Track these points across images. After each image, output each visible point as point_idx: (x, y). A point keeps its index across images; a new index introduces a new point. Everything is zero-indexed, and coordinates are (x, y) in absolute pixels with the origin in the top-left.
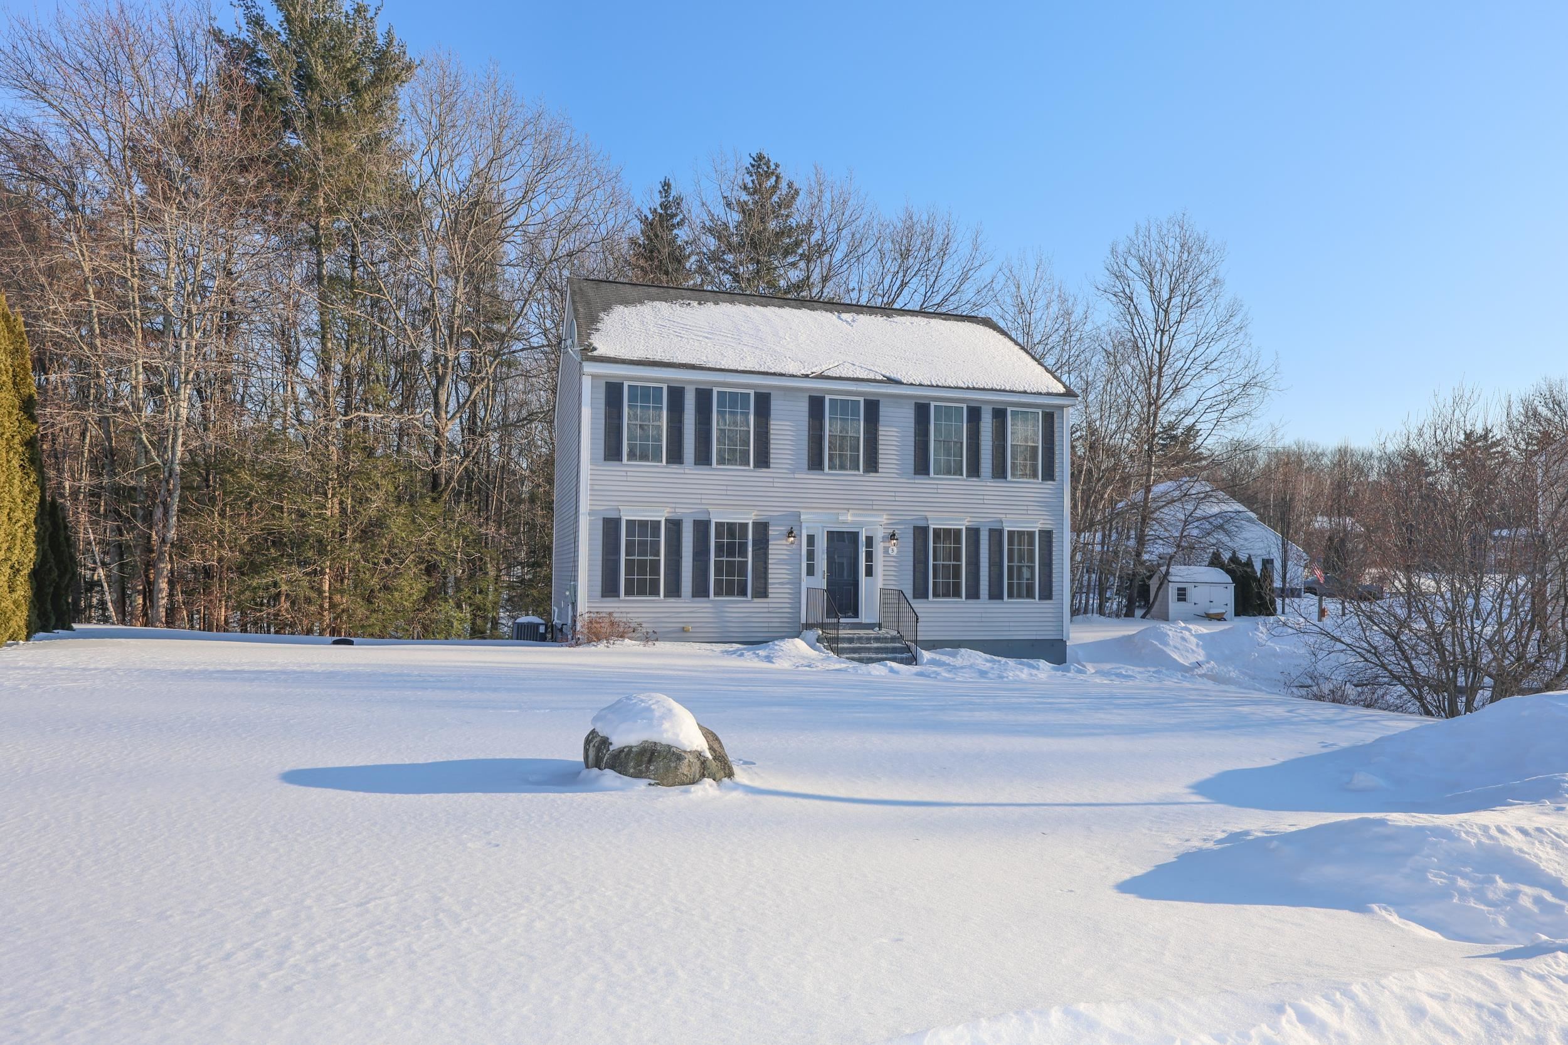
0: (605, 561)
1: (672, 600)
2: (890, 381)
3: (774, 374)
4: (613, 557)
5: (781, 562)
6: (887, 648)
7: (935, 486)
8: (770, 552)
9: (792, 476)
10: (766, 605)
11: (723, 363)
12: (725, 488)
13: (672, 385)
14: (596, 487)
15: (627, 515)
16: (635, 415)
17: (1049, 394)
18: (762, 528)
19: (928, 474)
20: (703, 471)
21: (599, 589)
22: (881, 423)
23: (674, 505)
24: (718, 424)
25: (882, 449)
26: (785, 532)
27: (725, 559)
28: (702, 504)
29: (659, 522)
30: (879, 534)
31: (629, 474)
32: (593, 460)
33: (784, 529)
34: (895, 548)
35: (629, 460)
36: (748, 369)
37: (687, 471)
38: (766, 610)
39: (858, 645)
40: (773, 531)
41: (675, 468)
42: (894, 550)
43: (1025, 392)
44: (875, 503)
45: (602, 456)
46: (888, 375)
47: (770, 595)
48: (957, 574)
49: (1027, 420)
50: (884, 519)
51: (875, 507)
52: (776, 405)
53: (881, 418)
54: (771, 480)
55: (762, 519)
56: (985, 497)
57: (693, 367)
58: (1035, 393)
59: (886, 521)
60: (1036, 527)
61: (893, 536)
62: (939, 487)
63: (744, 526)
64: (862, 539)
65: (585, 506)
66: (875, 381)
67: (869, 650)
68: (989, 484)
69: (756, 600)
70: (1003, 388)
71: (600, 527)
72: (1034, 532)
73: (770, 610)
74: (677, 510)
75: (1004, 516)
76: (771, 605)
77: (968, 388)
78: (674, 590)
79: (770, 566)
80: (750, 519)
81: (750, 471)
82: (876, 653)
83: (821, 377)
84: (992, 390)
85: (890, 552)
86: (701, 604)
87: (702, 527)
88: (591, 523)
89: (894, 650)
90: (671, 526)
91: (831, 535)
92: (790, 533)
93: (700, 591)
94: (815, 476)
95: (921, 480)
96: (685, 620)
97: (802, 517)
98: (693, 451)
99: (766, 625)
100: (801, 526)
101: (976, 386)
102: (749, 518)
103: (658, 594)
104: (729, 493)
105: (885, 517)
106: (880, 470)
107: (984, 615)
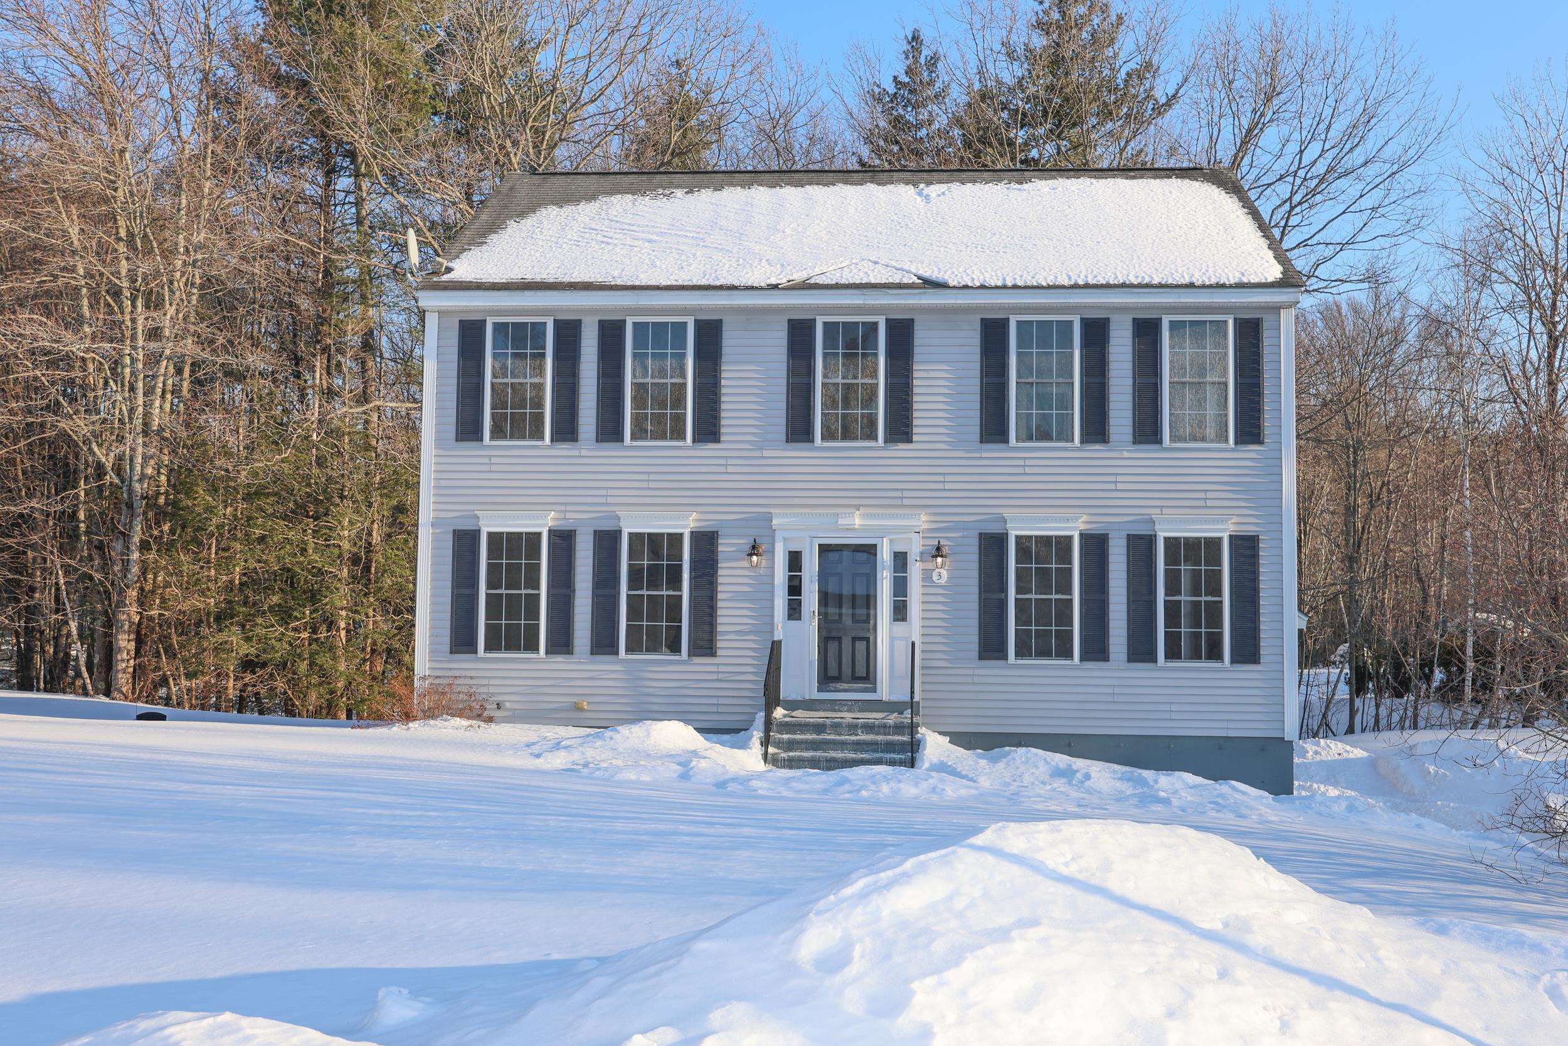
0: (456, 598)
1: (559, 658)
2: (929, 284)
3: (721, 288)
4: (467, 591)
5: (738, 597)
6: (876, 743)
7: (1021, 462)
8: (720, 580)
9: (757, 454)
10: (714, 669)
11: (642, 276)
12: (645, 477)
13: (560, 317)
14: (443, 483)
15: (490, 524)
16: (504, 367)
17: (1240, 286)
18: (706, 542)
19: (1006, 441)
20: (609, 451)
21: (447, 639)
22: (916, 358)
23: (563, 508)
24: (634, 376)
25: (919, 402)
26: (747, 548)
27: (645, 592)
28: (607, 504)
29: (539, 534)
30: (915, 547)
31: (494, 460)
32: (439, 442)
33: (745, 543)
34: (944, 573)
35: (492, 438)
36: (680, 283)
37: (584, 453)
38: (714, 677)
39: (832, 737)
40: (725, 546)
41: (565, 449)
42: (942, 574)
43: (1191, 285)
44: (906, 494)
45: (453, 435)
46: (921, 272)
47: (719, 653)
48: (1065, 616)
49: (1203, 336)
50: (923, 521)
51: (906, 502)
52: (731, 341)
53: (917, 350)
54: (723, 462)
55: (706, 526)
56: (1119, 479)
57: (587, 286)
58: (1210, 286)
59: (925, 526)
60: (1223, 530)
61: (938, 551)
62: (1028, 462)
63: (676, 539)
64: (885, 555)
65: (426, 512)
66: (900, 286)
67: (842, 745)
68: (1126, 454)
69: (697, 660)
70: (1147, 280)
71: (449, 544)
72: (1220, 539)
73: (721, 676)
74: (568, 515)
75: (1158, 511)
76: (721, 669)
77: (1076, 286)
78: (561, 643)
79: (720, 604)
80: (685, 527)
81: (687, 448)
82: (856, 751)
83: (806, 286)
84: (1123, 285)
85: (935, 578)
86: (604, 665)
87: (607, 541)
88: (436, 539)
89: (890, 747)
90: (559, 541)
91: (824, 549)
92: (754, 550)
93: (604, 644)
94: (798, 453)
95: (993, 452)
96: (579, 691)
97: (775, 522)
98: (593, 420)
99: (714, 701)
100: (773, 537)
101: (1091, 281)
102: (685, 524)
103: (536, 649)
104: (652, 485)
105: (924, 518)
106: (915, 438)
107: (1117, 690)
